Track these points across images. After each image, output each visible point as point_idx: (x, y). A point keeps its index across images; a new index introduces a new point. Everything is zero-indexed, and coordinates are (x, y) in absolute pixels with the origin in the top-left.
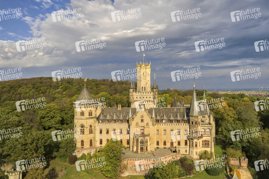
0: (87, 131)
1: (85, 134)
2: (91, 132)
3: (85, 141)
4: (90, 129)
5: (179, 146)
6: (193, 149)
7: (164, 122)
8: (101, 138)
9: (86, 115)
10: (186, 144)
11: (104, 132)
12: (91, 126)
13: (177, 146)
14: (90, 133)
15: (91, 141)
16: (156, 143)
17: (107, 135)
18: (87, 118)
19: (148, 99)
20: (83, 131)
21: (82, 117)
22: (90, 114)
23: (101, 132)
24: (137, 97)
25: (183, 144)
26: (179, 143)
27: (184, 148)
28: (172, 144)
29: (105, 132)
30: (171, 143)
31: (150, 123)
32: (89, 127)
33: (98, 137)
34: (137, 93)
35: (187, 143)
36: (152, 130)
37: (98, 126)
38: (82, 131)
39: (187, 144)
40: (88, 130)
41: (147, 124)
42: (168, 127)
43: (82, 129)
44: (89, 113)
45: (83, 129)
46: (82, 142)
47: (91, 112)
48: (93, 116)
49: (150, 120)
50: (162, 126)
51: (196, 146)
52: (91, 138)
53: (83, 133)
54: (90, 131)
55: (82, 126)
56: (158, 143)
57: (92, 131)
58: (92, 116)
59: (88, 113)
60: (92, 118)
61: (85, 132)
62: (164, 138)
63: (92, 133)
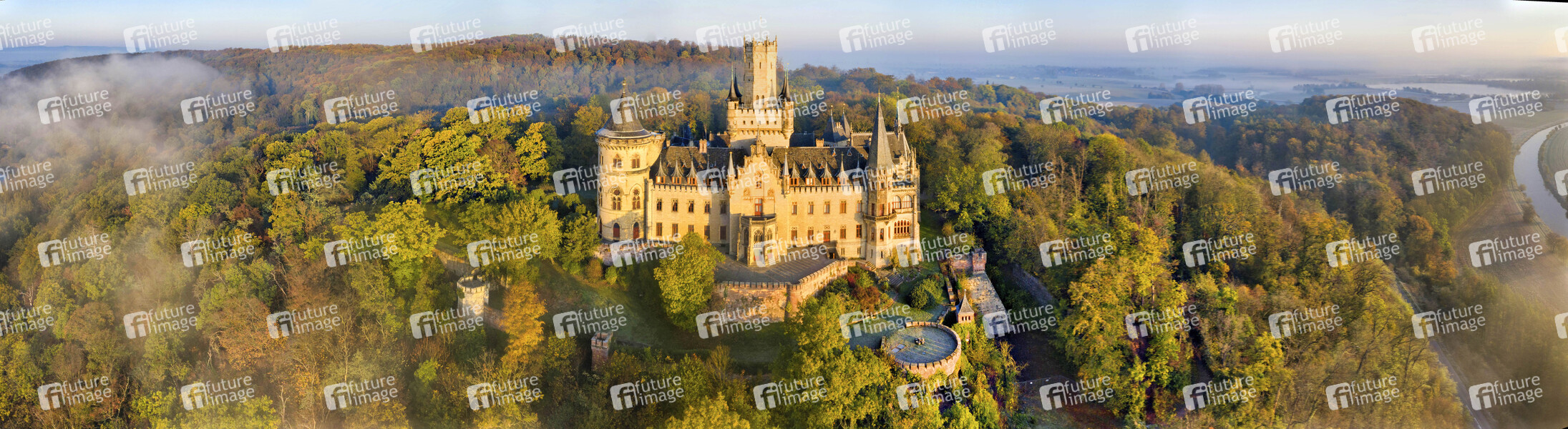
0: (627, 204)
1: (622, 208)
2: (636, 206)
3: (623, 225)
4: (634, 199)
5: (844, 240)
6: (875, 245)
7: (808, 183)
8: (659, 221)
9: (627, 165)
10: (859, 234)
11: (667, 206)
12: (636, 192)
13: (839, 241)
14: (634, 208)
15: (636, 225)
16: (789, 235)
17: (674, 213)
18: (627, 173)
19: (771, 126)
20: (619, 204)
21: (617, 169)
22: (636, 163)
23: (659, 207)
24: (744, 122)
25: (851, 233)
26: (843, 234)
27: (854, 243)
28: (827, 234)
29: (670, 208)
30: (825, 235)
31: (778, 189)
32: (632, 194)
33: (653, 217)
34: (745, 111)
35: (861, 230)
36: (781, 204)
37: (655, 194)
38: (616, 202)
39: (861, 234)
40: (631, 201)
41: (771, 192)
42: (820, 196)
43: (616, 197)
44: (634, 161)
45: (619, 199)
46: (617, 227)
47: (638, 160)
48: (643, 166)
49: (776, 182)
50: (804, 197)
51: (882, 238)
52: (636, 220)
53: (619, 209)
54: (634, 204)
55: (618, 192)
56: (794, 234)
57: (639, 203)
58: (638, 167)
59: (630, 163)
60: (639, 172)
61: (623, 204)
62: (809, 222)
63: (639, 207)
